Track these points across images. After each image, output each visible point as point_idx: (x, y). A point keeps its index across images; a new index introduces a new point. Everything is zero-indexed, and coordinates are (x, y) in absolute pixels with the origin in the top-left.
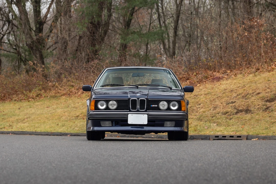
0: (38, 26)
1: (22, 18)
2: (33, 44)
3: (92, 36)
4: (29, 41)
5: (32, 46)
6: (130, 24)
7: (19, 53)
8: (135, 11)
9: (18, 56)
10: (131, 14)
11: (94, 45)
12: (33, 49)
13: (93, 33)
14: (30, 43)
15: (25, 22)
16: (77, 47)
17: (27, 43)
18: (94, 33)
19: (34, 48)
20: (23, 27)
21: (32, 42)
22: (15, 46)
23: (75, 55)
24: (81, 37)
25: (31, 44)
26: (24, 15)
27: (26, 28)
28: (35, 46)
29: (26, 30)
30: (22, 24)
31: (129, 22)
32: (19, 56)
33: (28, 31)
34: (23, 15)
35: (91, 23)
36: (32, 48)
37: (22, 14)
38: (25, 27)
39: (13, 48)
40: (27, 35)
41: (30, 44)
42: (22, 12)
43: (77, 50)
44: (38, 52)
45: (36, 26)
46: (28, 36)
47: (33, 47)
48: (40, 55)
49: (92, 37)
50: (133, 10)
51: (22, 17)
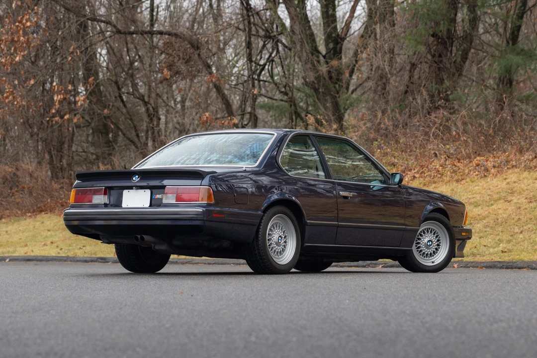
0: (331, 46)
1: (295, 31)
2: (319, 82)
3: (436, 63)
4: (311, 77)
5: (317, 86)
6: (517, 37)
7: (292, 102)
8: (528, 10)
9: (291, 106)
10: (520, 15)
11: (442, 81)
12: (320, 92)
13: (438, 58)
14: (312, 79)
15: (302, 38)
16: (407, 85)
17: (307, 80)
18: (440, 56)
19: (321, 90)
20: (298, 48)
21: (316, 78)
22: (285, 87)
23: (404, 101)
24: (413, 66)
25: (316, 82)
26: (300, 23)
27: (304, 50)
28: (323, 85)
29: (305, 54)
30: (296, 42)
31: (516, 32)
32: (293, 107)
33: (307, 55)
34: (297, 23)
35: (433, 36)
36: (316, 90)
37: (295, 22)
38: (302, 48)
39: (279, 91)
40: (306, 63)
41: (313, 82)
42: (295, 18)
43: (406, 92)
44: (328, 98)
45: (327, 45)
46: (309, 65)
47: (319, 89)
48: (332, 103)
49: (436, 65)
50: (522, 8)
51: (295, 27)
